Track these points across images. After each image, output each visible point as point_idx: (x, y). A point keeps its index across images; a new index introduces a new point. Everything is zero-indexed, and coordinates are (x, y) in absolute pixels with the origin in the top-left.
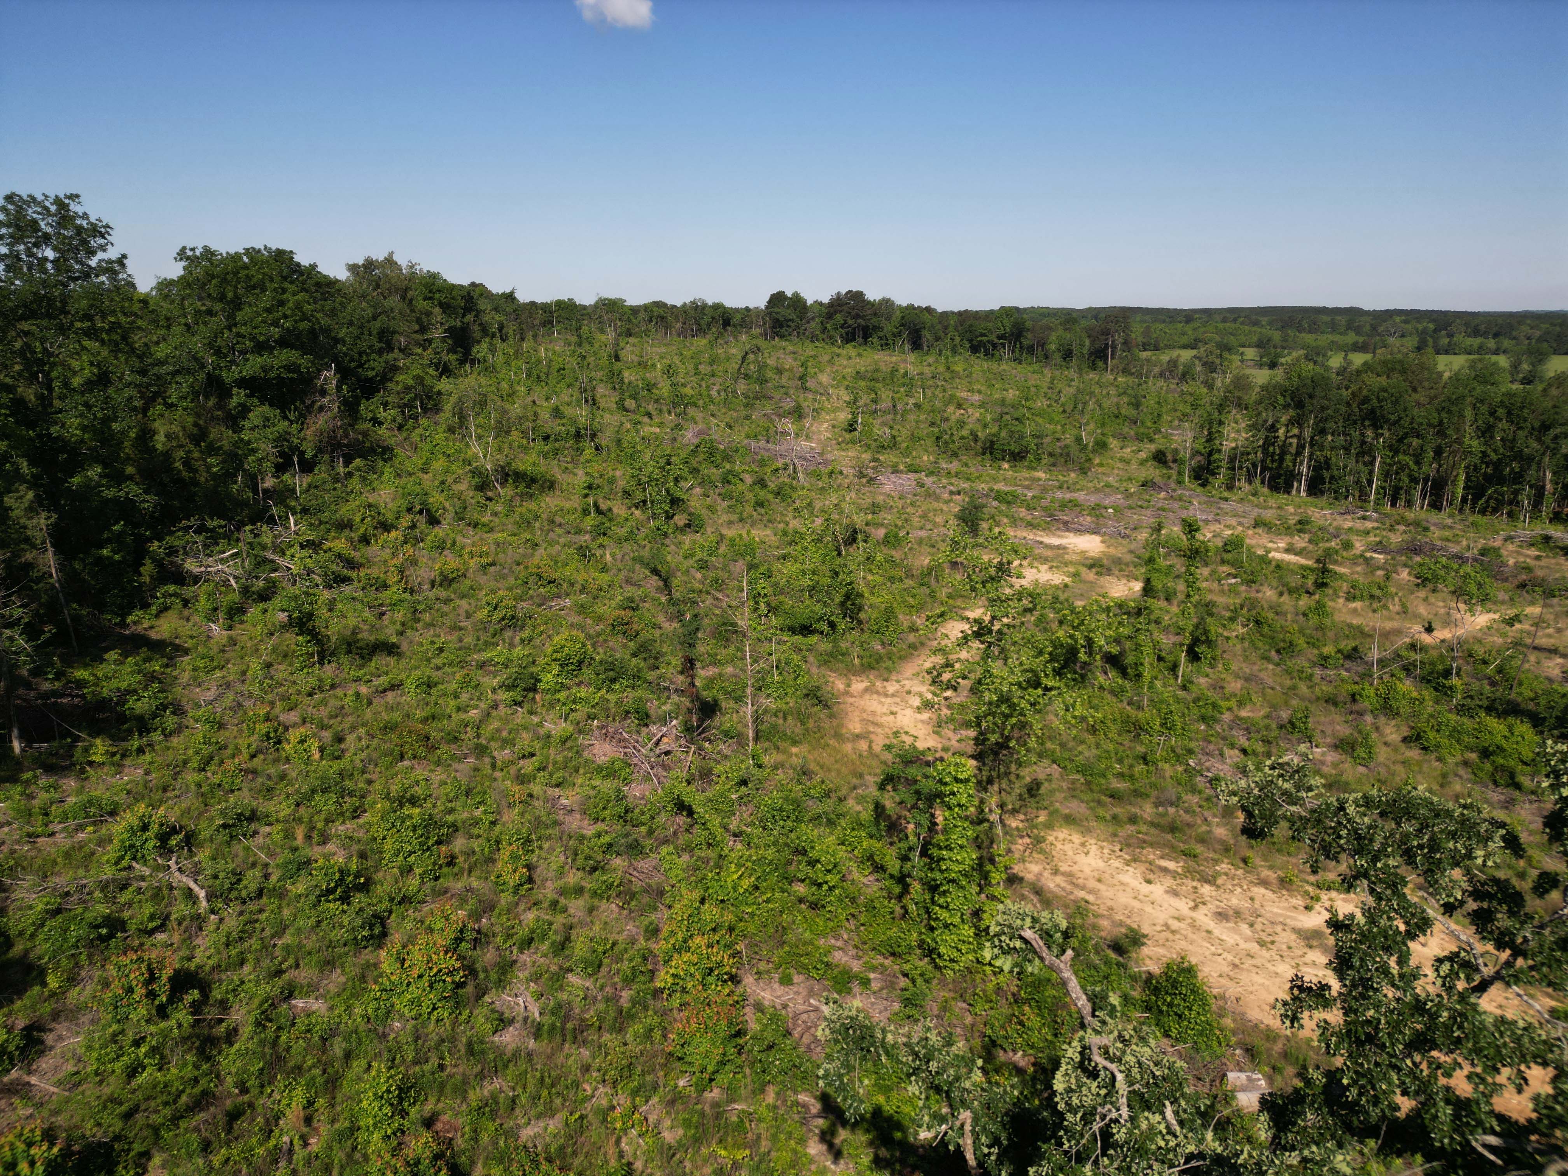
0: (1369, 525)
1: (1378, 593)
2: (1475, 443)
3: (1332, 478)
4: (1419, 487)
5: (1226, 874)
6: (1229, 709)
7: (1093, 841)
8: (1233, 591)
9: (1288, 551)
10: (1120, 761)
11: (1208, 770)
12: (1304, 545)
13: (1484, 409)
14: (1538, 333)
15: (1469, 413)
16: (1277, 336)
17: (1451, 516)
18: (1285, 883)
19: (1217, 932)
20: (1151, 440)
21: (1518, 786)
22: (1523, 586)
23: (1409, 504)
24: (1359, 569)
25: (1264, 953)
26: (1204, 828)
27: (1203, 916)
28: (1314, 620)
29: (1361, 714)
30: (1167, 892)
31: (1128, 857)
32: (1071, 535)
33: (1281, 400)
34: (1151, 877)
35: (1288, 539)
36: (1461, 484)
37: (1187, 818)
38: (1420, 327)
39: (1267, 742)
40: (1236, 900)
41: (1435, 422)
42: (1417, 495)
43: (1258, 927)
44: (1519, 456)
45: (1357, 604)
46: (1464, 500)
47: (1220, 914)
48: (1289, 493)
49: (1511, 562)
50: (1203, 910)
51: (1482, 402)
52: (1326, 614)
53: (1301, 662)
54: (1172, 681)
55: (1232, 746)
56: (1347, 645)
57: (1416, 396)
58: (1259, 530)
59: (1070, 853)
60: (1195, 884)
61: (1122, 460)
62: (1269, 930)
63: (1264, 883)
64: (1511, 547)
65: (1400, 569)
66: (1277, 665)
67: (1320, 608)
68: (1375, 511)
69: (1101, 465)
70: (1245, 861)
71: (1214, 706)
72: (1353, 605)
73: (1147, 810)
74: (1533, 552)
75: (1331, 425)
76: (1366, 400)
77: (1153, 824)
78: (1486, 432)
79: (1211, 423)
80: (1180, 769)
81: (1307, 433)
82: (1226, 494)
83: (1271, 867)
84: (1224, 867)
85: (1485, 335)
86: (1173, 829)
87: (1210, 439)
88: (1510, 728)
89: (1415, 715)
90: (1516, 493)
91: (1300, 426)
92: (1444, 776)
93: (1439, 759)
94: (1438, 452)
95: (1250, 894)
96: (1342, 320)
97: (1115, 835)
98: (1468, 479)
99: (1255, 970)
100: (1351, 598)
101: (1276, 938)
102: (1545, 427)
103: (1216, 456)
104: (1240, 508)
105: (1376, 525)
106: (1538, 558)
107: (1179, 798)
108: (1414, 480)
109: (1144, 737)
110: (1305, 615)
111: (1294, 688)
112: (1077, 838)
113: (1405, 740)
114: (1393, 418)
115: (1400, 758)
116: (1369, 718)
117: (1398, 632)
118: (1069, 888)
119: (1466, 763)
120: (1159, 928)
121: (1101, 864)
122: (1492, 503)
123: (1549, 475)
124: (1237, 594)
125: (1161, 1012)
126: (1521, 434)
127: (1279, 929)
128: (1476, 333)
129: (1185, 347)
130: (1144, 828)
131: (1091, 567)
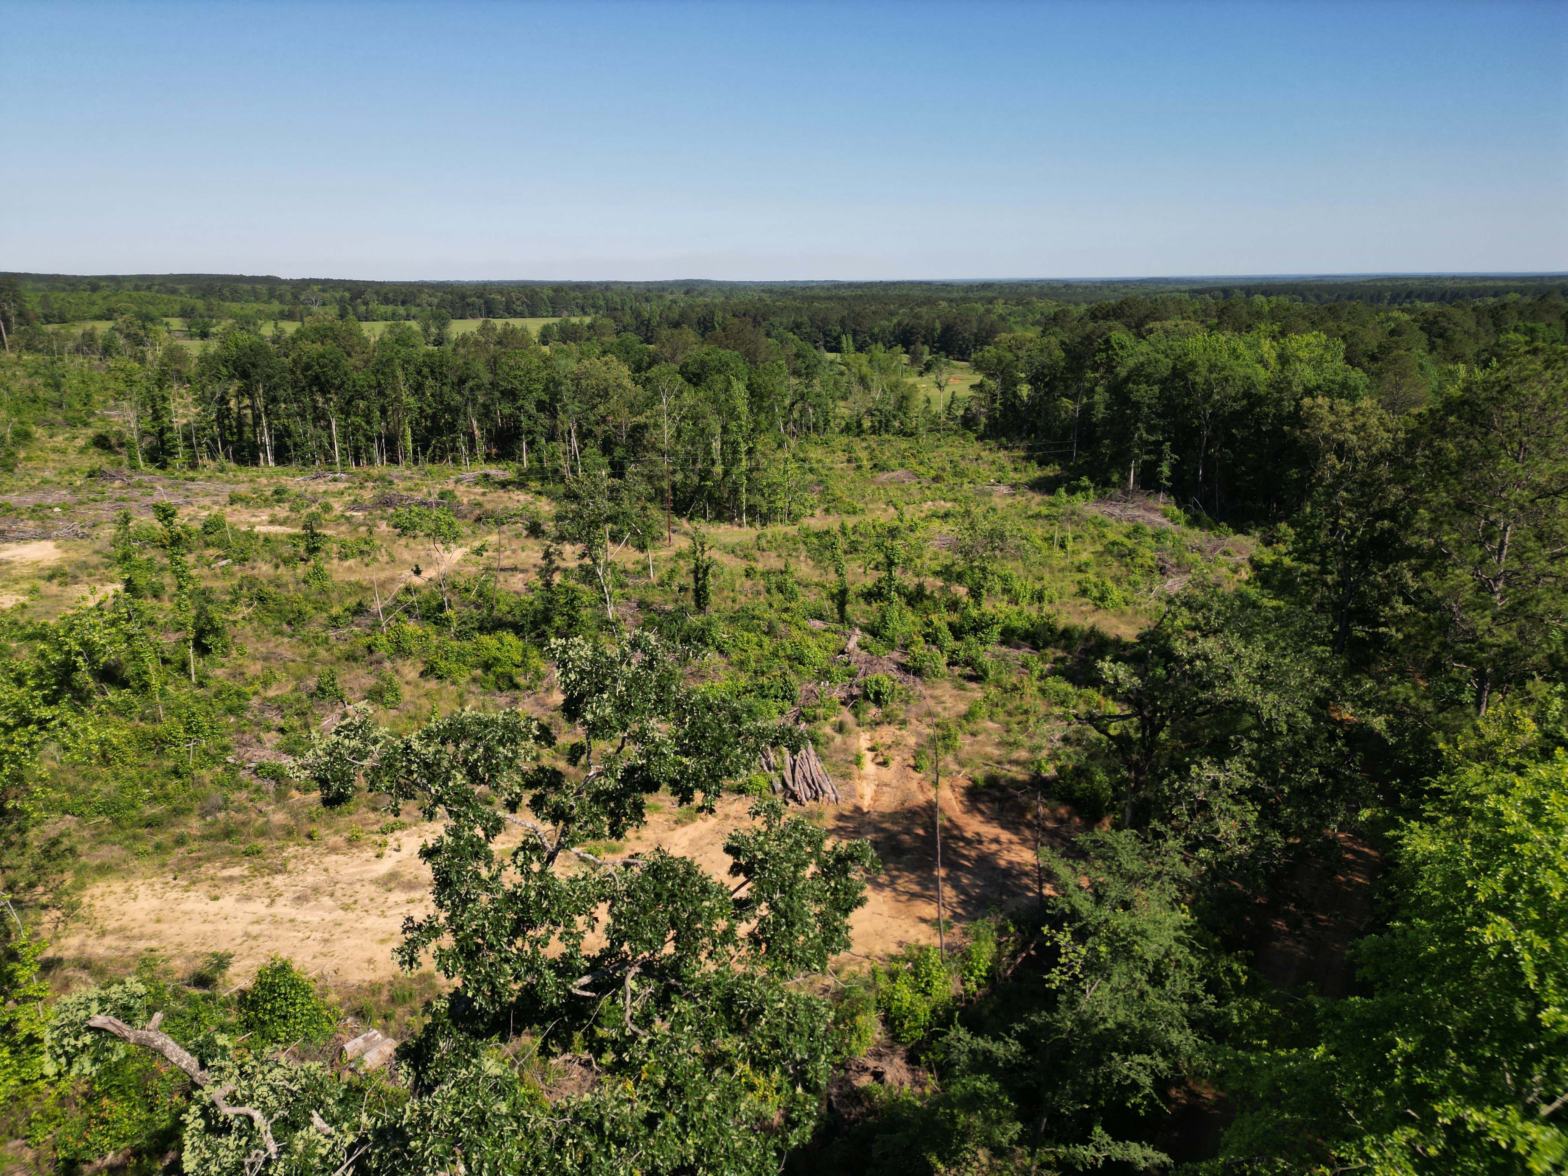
0: (341, 486)
1: (366, 548)
2: (412, 400)
3: (295, 444)
4: (376, 445)
5: (295, 857)
6: (255, 693)
7: (140, 882)
8: (226, 573)
9: (272, 522)
10: (148, 784)
11: (250, 761)
12: (286, 514)
13: (411, 369)
14: (436, 301)
15: (399, 373)
16: (200, 304)
17: (408, 468)
18: (353, 842)
19: (300, 917)
20: (86, 425)
21: (517, 687)
22: (478, 519)
23: (371, 461)
24: (343, 528)
25: (351, 915)
26: (261, 820)
27: (284, 909)
28: (315, 585)
29: (379, 662)
30: (238, 900)
31: (185, 883)
32: (13, 545)
33: (224, 371)
34: (217, 892)
35: (268, 511)
36: (409, 438)
37: (241, 817)
38: (338, 296)
39: (302, 714)
40: (312, 877)
41: (374, 383)
42: (375, 452)
43: (338, 894)
44: (449, 409)
45: (351, 562)
46: (415, 452)
47: (299, 898)
48: (257, 465)
49: (465, 501)
50: (280, 901)
51: (408, 362)
52: (325, 577)
53: (314, 628)
54: (185, 682)
55: (268, 729)
56: (351, 602)
57: (352, 361)
58: (237, 506)
59: (114, 906)
60: (265, 880)
61: (55, 450)
62: (349, 893)
63: (334, 850)
64: (462, 488)
65: (378, 522)
66: (292, 636)
67: (318, 573)
68: (343, 472)
69: (29, 459)
70: (310, 836)
71: (239, 694)
72: (347, 564)
73: (194, 825)
74: (479, 490)
75: (280, 393)
76: (308, 367)
77: (205, 838)
78: (418, 389)
79: (153, 400)
80: (219, 770)
81: (260, 403)
82: (191, 474)
83: (336, 832)
84: (291, 850)
85: (394, 302)
86: (228, 834)
87: (156, 417)
88: (500, 640)
89: (425, 650)
90: (454, 440)
91: (251, 397)
92: (460, 696)
93: (453, 683)
94: (383, 411)
95: (322, 866)
96: (262, 289)
97: (164, 865)
98: (413, 431)
99: (345, 936)
100: (343, 557)
101: (358, 897)
102: (462, 381)
103: (169, 435)
104: (211, 487)
105: (347, 485)
106: (484, 494)
107: (226, 800)
108: (370, 439)
109: (170, 750)
110: (305, 582)
111: (313, 654)
112: (118, 886)
113: (422, 675)
114: (337, 382)
115: (422, 692)
116: (387, 664)
117: (392, 580)
118: (123, 944)
119: (475, 680)
120: (239, 941)
121: (155, 903)
122: (438, 451)
123: (475, 423)
124: (232, 575)
125: (263, 1023)
126: (446, 389)
127: (358, 887)
128: (386, 301)
129: (99, 318)
130: (195, 846)
131: (50, 578)
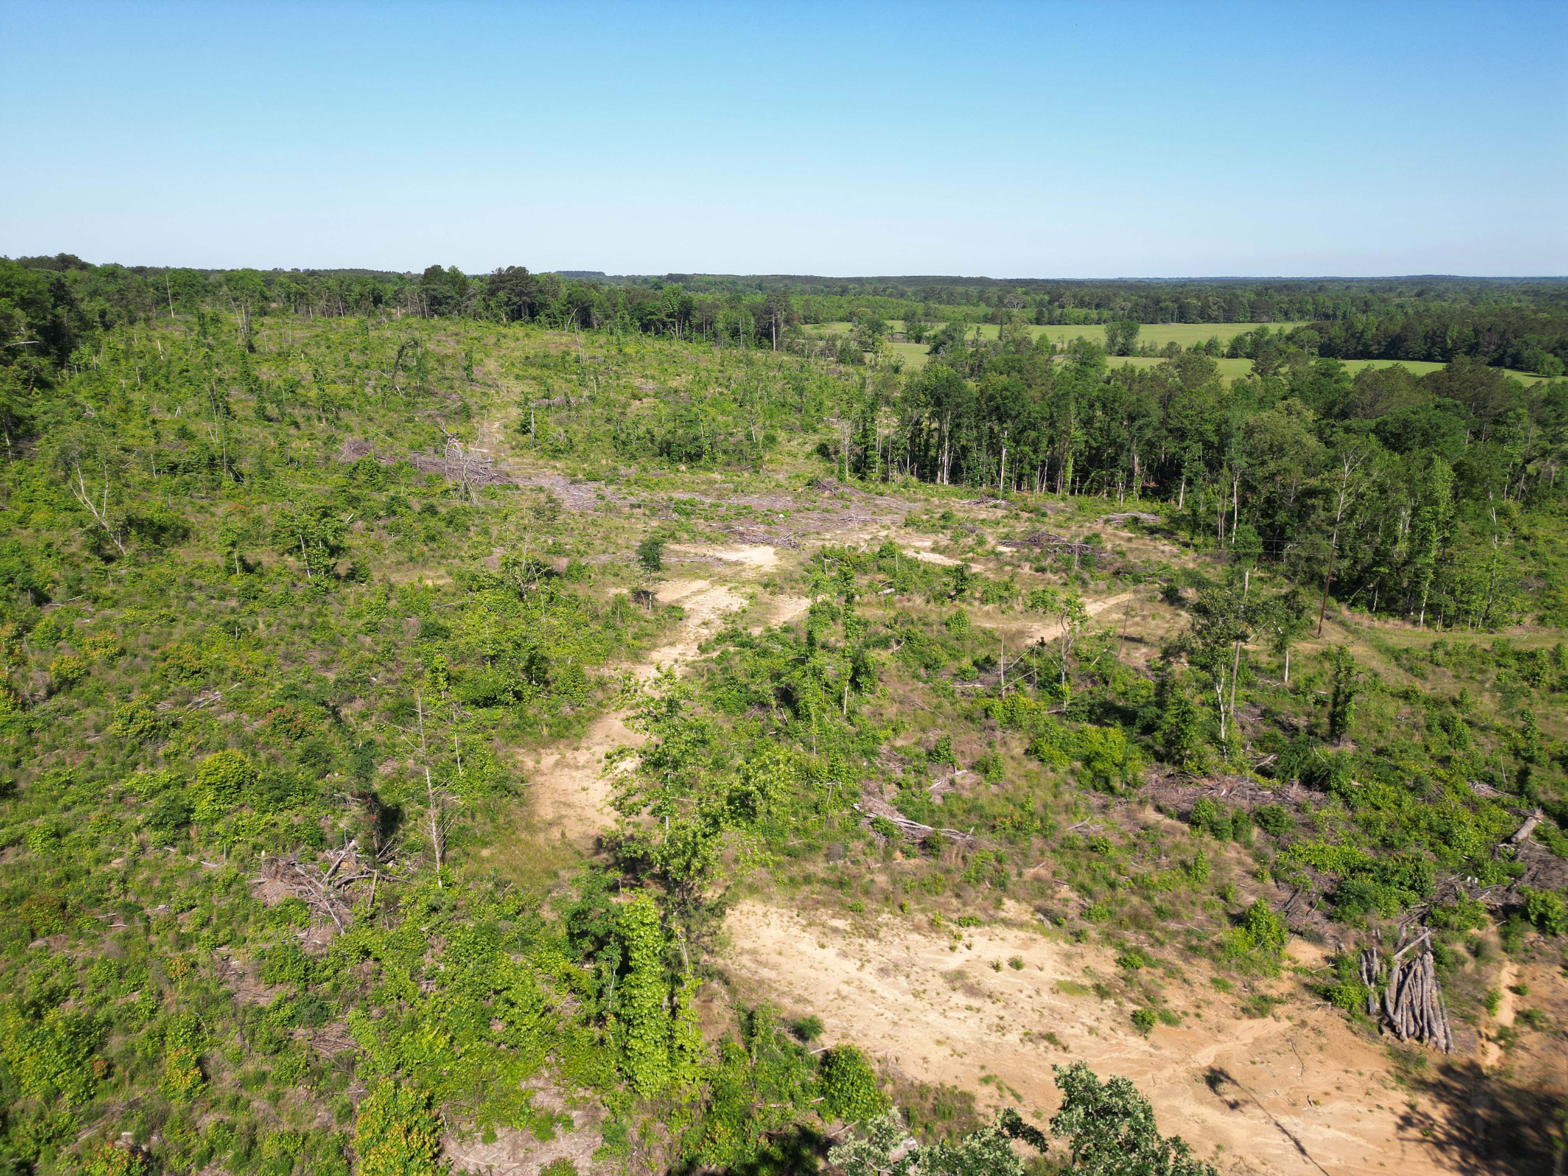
0: (1000, 513)
1: (1006, 594)
2: (1079, 433)
3: (968, 468)
4: (1038, 473)
5: (887, 925)
6: (887, 739)
7: (774, 909)
8: (887, 603)
9: (933, 550)
10: (795, 814)
11: (871, 811)
12: (946, 543)
13: (1084, 403)
15: (1072, 407)
16: (920, 308)
17: (1064, 499)
18: (933, 925)
19: (879, 991)
20: (815, 431)
21: (1111, 789)
22: (1117, 573)
23: (1031, 488)
24: (991, 565)
25: (919, 1004)
26: (869, 877)
27: (869, 977)
28: (955, 629)
29: (993, 729)
30: (838, 955)
31: (804, 922)
32: (746, 547)
33: (922, 397)
34: (824, 940)
35: (933, 537)
36: (1070, 469)
37: (854, 870)
39: (918, 772)
40: (896, 953)
41: (1048, 416)
42: (1036, 480)
43: (913, 977)
44: (1113, 443)
45: (989, 607)
46: (1073, 482)
47: (882, 970)
48: (933, 481)
49: (1109, 547)
50: (869, 968)
51: (1082, 396)
52: (964, 624)
53: (944, 679)
54: (839, 713)
55: (890, 781)
56: (982, 653)
57: (1032, 393)
58: (909, 530)
59: (754, 927)
60: (861, 941)
61: (790, 454)
62: (922, 979)
63: (917, 929)
64: (1109, 529)
65: (1023, 563)
66: (926, 682)
67: (959, 618)
68: (1004, 498)
69: (771, 461)
70: (901, 907)
71: (875, 739)
72: (986, 608)
73: (818, 867)
74: (1126, 534)
75: (965, 421)
76: (991, 398)
77: (824, 881)
78: (1087, 423)
79: (865, 420)
80: (847, 812)
81: (946, 428)
82: (881, 487)
83: (923, 911)
84: (885, 917)
85: (1089, 306)
86: (841, 884)
87: (865, 436)
88: (1105, 736)
89: (1033, 726)
90: (1113, 475)
91: (941, 421)
92: (1056, 786)
93: (1053, 770)
94: (1051, 441)
95: (906, 943)
96: (973, 290)
97: (792, 899)
98: (1076, 462)
99: (910, 1024)
100: (984, 601)
101: (928, 986)
102: (1132, 418)
103: (870, 452)
104: (894, 502)
105: (1005, 512)
106: (1130, 540)
107: (846, 848)
108: (1033, 468)
109: (816, 784)
110: (947, 624)
111: (939, 707)
112: (760, 908)
113: (1027, 752)
114: (1014, 413)
115: (1022, 771)
116: (998, 733)
117: (1021, 633)
118: (754, 966)
119: (1073, 772)
120: (832, 997)
121: (782, 934)
122: (1095, 485)
123: (1137, 460)
124: (892, 605)
125: (833, 1096)
126: (1113, 424)
127: (930, 974)
128: (1082, 304)
129: (841, 320)
130: (817, 887)
131: (766, 586)
